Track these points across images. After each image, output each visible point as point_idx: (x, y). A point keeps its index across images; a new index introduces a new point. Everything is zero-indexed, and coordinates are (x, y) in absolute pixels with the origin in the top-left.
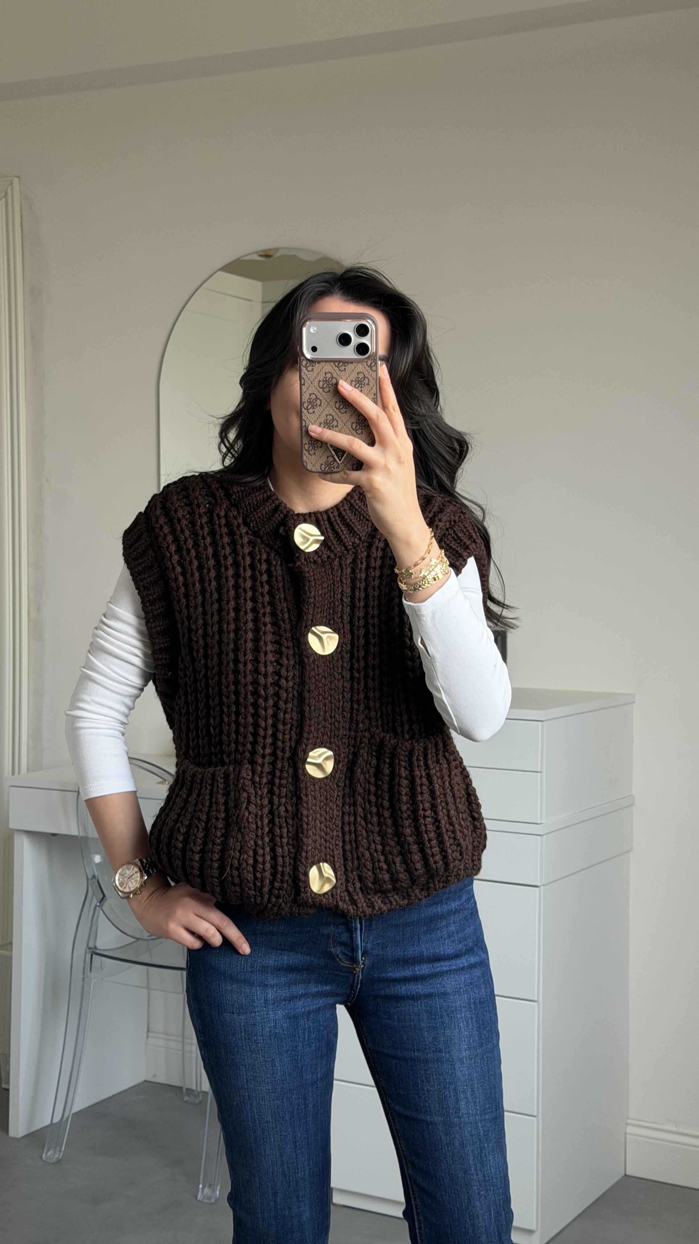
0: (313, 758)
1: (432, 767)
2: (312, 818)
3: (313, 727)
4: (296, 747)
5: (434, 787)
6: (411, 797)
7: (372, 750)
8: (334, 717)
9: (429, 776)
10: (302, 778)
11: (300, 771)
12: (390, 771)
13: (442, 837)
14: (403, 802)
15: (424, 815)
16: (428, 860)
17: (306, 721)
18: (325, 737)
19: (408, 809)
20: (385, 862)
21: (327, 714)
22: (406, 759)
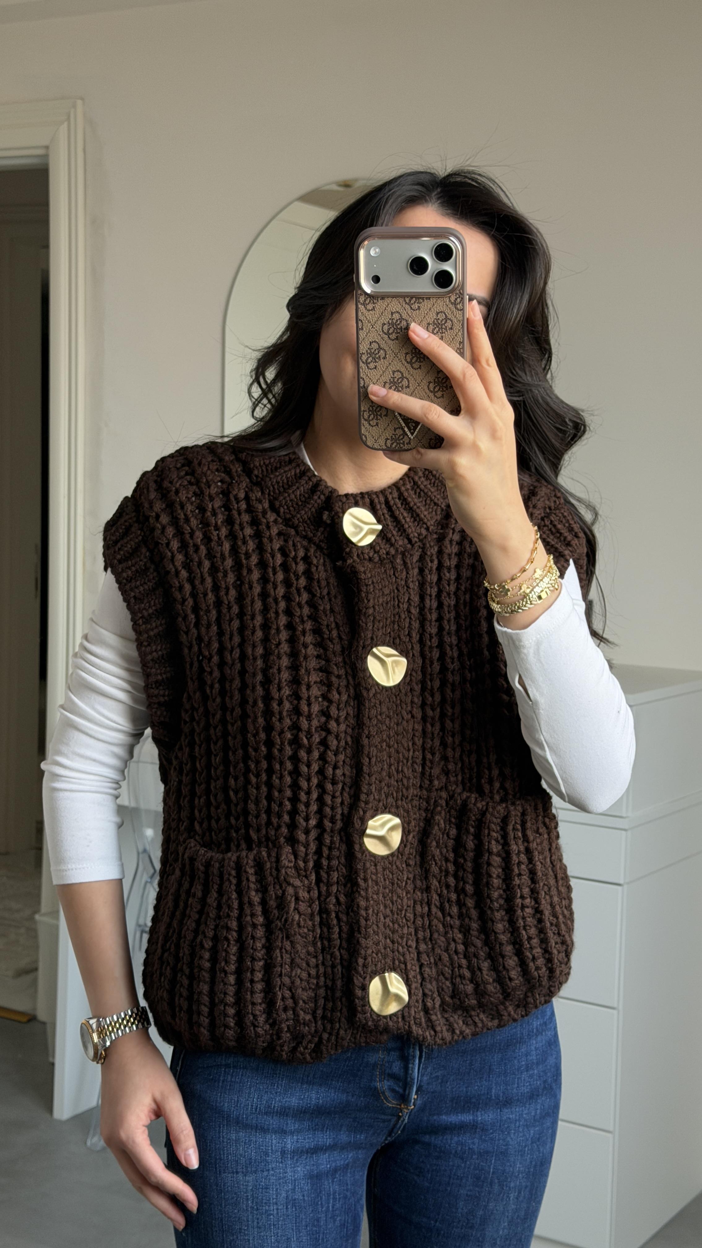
0: (374, 828)
1: (531, 838)
2: (373, 911)
3: (373, 785)
4: (350, 813)
5: (534, 865)
6: (504, 880)
7: (450, 815)
8: (402, 771)
9: (528, 851)
10: (359, 855)
11: (357, 847)
12: (475, 845)
13: (545, 934)
14: (493, 887)
15: (522, 904)
16: (527, 966)
17: (364, 778)
18: (390, 800)
19: (500, 896)
20: (469, 968)
21: (393, 767)
22: (499, 828)
